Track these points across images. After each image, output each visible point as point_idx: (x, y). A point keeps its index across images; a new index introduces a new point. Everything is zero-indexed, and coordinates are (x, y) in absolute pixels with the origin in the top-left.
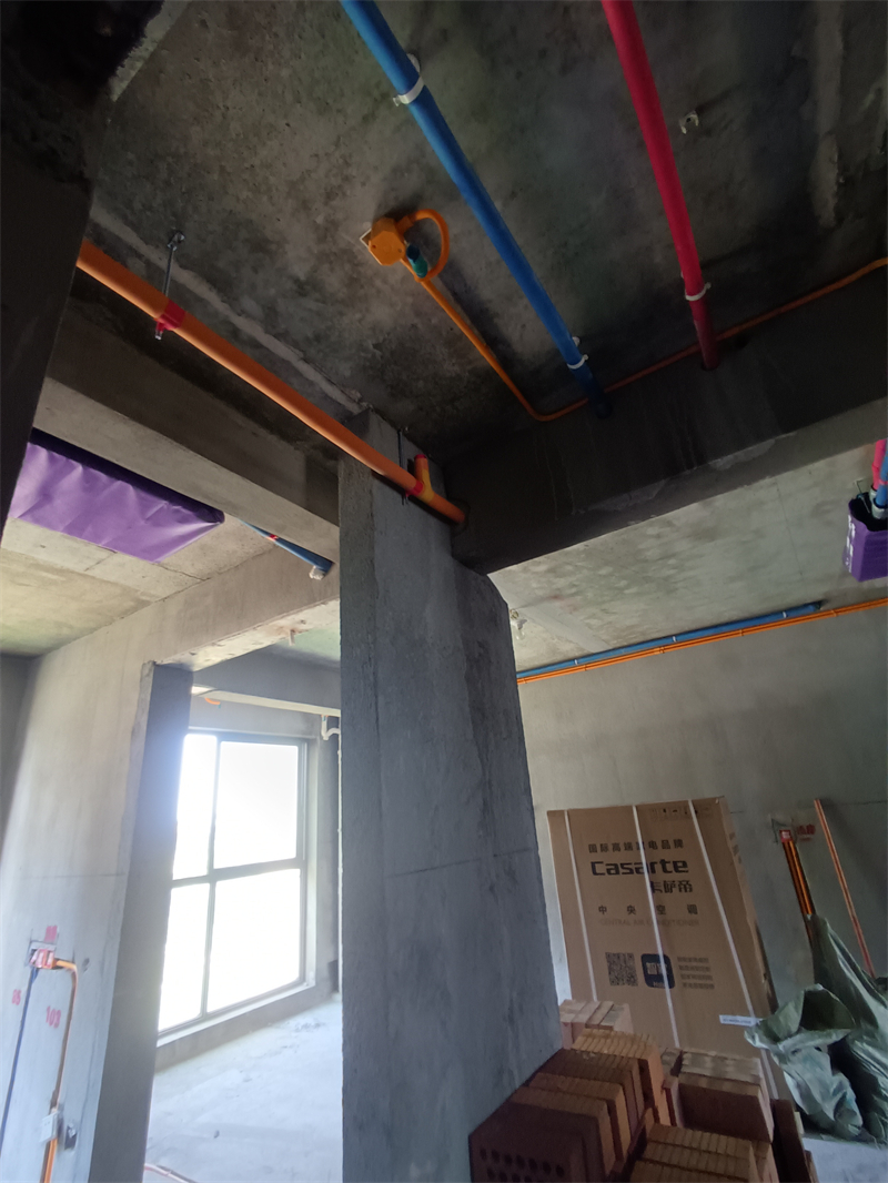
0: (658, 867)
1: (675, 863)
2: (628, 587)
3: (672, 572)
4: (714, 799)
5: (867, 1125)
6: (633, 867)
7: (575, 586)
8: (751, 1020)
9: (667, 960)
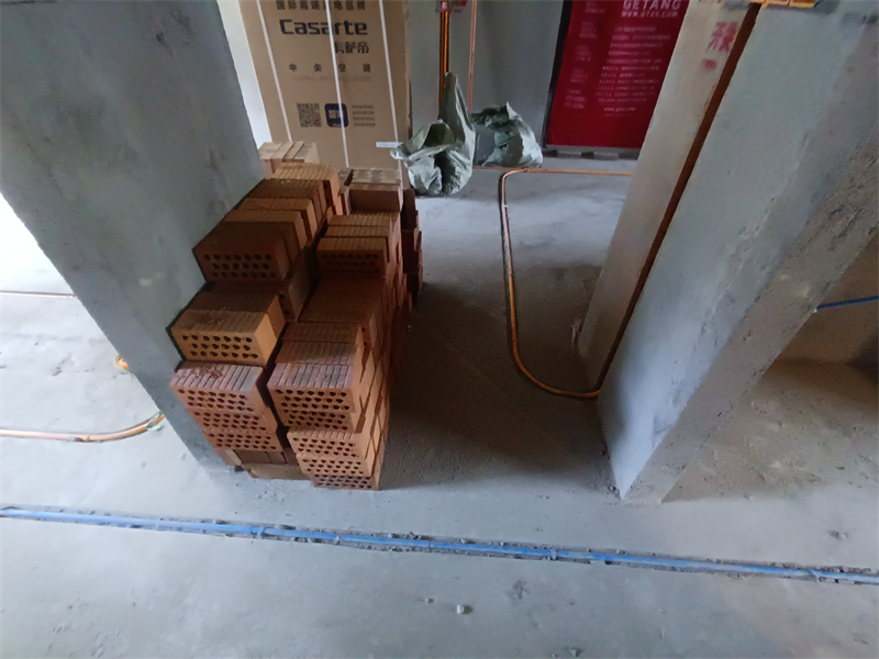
0: (342, 28)
1: (357, 25)
5: (443, 190)
6: (320, 27)
8: (396, 144)
9: (344, 107)
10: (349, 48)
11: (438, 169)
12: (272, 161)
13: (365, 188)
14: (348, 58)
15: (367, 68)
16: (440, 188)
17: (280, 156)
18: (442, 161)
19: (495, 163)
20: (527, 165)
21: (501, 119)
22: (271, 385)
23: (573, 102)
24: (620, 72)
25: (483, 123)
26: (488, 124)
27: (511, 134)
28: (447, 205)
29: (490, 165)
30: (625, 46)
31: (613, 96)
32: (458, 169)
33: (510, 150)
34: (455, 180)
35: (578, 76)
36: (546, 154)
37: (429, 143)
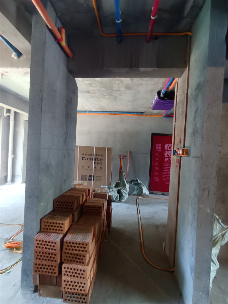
0: (97, 160)
1: (100, 159)
2: (106, 96)
3: (118, 95)
4: (111, 148)
5: (119, 200)
6: (91, 159)
7: (94, 91)
8: (107, 186)
9: (94, 176)
10: (98, 164)
11: (118, 194)
12: (75, 184)
13: (98, 193)
14: (97, 165)
15: (101, 168)
16: (118, 200)
17: (78, 183)
18: (119, 192)
19: (135, 195)
20: (144, 195)
21: (136, 183)
22: (65, 239)
23: (156, 180)
24: (167, 173)
25: (131, 183)
26: (132, 184)
27: (139, 186)
28: (120, 205)
29: (133, 195)
30: (167, 167)
31: (167, 179)
32: (124, 195)
33: (139, 191)
34: (123, 198)
35: (156, 174)
36: (150, 193)
37: (116, 187)
